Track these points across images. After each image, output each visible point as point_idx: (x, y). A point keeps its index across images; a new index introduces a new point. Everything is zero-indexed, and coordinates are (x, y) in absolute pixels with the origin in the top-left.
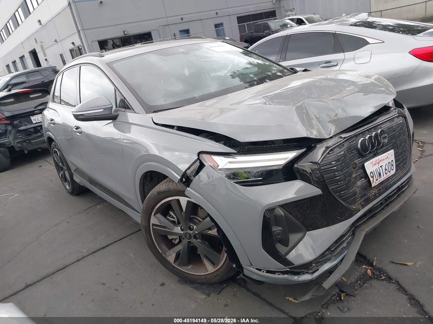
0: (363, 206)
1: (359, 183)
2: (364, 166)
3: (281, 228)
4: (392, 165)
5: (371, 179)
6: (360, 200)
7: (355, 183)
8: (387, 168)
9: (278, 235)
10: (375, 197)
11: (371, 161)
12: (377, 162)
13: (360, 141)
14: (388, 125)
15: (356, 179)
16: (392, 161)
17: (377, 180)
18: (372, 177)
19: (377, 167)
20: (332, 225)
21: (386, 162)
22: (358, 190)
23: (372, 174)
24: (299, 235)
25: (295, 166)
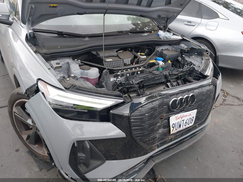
0: (158, 147)
1: (161, 131)
2: (169, 119)
3: (85, 156)
4: (193, 120)
5: (172, 129)
6: (157, 142)
7: (158, 130)
8: (187, 122)
9: (82, 160)
10: (171, 140)
11: (176, 116)
12: (181, 116)
13: (173, 100)
14: (200, 90)
15: (159, 127)
16: (193, 117)
17: (176, 130)
18: (173, 127)
19: (179, 120)
20: (128, 159)
21: (188, 117)
22: (158, 136)
23: (173, 125)
24: (99, 162)
25: (111, 111)
